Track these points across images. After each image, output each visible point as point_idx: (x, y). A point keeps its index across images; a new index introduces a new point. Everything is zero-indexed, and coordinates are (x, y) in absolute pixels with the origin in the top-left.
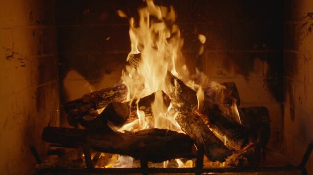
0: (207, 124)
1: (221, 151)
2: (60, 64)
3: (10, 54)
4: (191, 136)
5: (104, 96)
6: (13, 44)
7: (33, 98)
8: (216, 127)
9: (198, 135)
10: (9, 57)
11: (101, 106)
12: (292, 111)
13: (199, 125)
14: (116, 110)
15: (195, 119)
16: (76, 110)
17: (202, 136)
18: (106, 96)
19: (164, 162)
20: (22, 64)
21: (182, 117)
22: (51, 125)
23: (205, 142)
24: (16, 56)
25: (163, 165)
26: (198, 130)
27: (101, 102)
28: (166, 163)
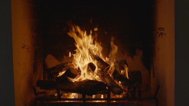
0: (112, 78)
1: (118, 89)
2: (44, 51)
3: (23, 46)
4: (105, 83)
5: (65, 65)
6: (25, 41)
7: (32, 67)
8: (116, 80)
9: (108, 83)
10: (23, 47)
11: (64, 70)
12: (154, 74)
13: (108, 78)
14: (71, 72)
15: (107, 76)
16: (52, 72)
17: (110, 83)
18: (66, 65)
19: (93, 96)
20: (28, 51)
21: (101, 75)
22: (40, 79)
23: (111, 85)
24: (26, 47)
25: (92, 97)
26: (108, 80)
27: (64, 68)
28: (94, 96)
